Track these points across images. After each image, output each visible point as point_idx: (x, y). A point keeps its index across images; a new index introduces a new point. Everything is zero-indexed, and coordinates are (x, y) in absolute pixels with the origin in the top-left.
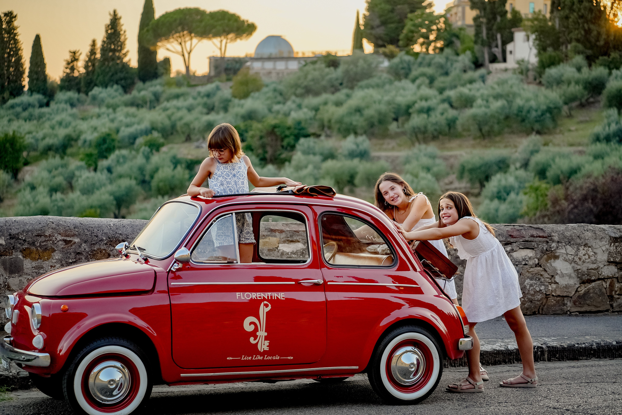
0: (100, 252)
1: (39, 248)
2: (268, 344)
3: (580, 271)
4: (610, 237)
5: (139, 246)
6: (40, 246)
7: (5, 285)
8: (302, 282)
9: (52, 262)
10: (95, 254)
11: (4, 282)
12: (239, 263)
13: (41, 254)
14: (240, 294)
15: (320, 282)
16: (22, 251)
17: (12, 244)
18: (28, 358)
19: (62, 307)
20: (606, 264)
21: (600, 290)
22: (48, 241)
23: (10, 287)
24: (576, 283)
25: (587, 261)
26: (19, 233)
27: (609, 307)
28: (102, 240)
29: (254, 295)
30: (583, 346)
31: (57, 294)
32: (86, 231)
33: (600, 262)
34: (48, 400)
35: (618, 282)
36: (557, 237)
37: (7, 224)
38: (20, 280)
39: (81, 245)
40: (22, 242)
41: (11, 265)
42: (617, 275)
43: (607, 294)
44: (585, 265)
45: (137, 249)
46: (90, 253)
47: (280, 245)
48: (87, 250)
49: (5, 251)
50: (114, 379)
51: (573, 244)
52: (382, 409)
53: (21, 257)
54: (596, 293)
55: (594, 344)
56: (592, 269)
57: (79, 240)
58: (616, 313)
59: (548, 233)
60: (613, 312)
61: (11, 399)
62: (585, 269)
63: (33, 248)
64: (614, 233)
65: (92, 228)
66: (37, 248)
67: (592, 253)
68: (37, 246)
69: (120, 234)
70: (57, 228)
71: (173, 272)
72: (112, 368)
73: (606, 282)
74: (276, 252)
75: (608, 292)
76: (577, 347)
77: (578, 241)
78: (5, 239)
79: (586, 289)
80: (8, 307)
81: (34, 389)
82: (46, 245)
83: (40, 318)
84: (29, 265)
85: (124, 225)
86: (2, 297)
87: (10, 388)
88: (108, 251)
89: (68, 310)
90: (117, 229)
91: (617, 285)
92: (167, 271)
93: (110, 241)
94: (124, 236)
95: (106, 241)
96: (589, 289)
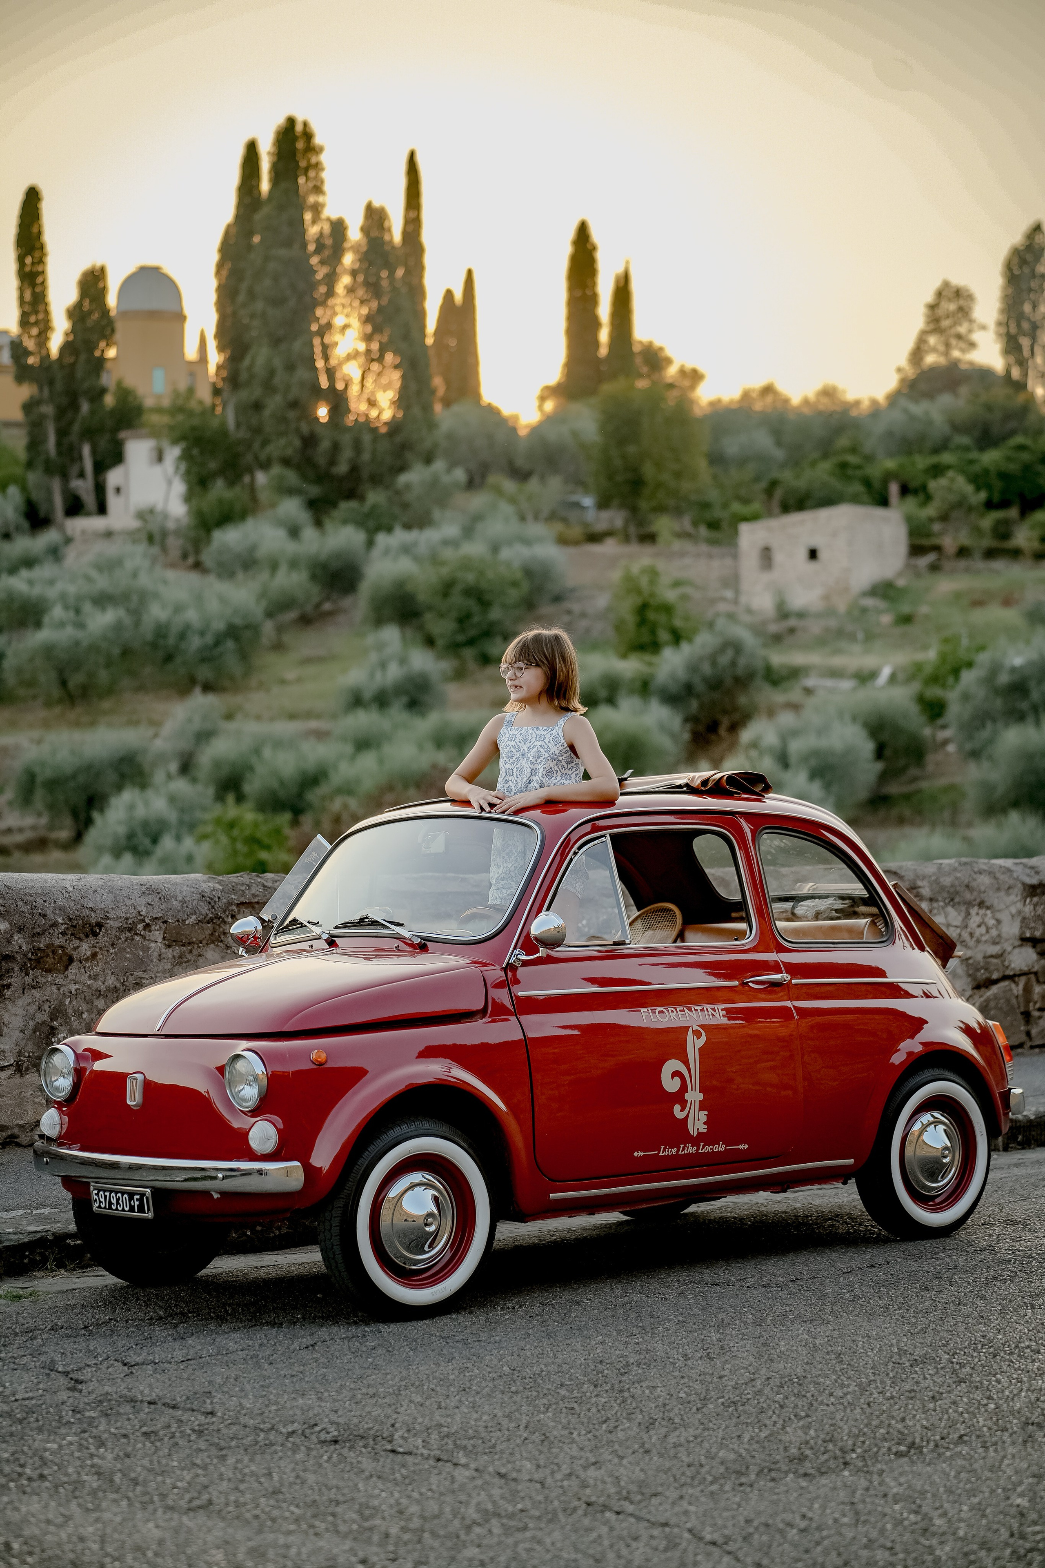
0: (54, 952)
2: (705, 1119)
3: (971, 961)
4: (1024, 884)
8: (753, 982)
10: (42, 957)
12: (633, 945)
14: (649, 1012)
20: (1019, 943)
21: (1008, 1001)
24: (965, 987)
25: (984, 939)
27: (1023, 1038)
28: (55, 925)
29: (672, 1011)
32: (20, 904)
33: (1007, 940)
35: (1038, 981)
36: (928, 890)
39: (12, 937)
42: (1035, 969)
43: (1019, 1008)
44: (981, 947)
45: (384, 923)
46: (30, 955)
48: (24, 948)
51: (959, 903)
54: (1001, 1009)
56: (992, 956)
57: (8, 926)
58: (1037, 1050)
59: (909, 880)
60: (1032, 1047)
62: (979, 957)
64: (1028, 875)
65: (31, 895)
67: (991, 922)
69: (92, 909)
73: (1017, 984)
75: (1022, 1005)
77: (968, 896)
79: (982, 999)
83: (265, 1082)
85: (94, 888)
91: (1037, 989)
92: (504, 966)
93: (72, 926)
94: (98, 912)
95: (63, 927)
96: (988, 1001)
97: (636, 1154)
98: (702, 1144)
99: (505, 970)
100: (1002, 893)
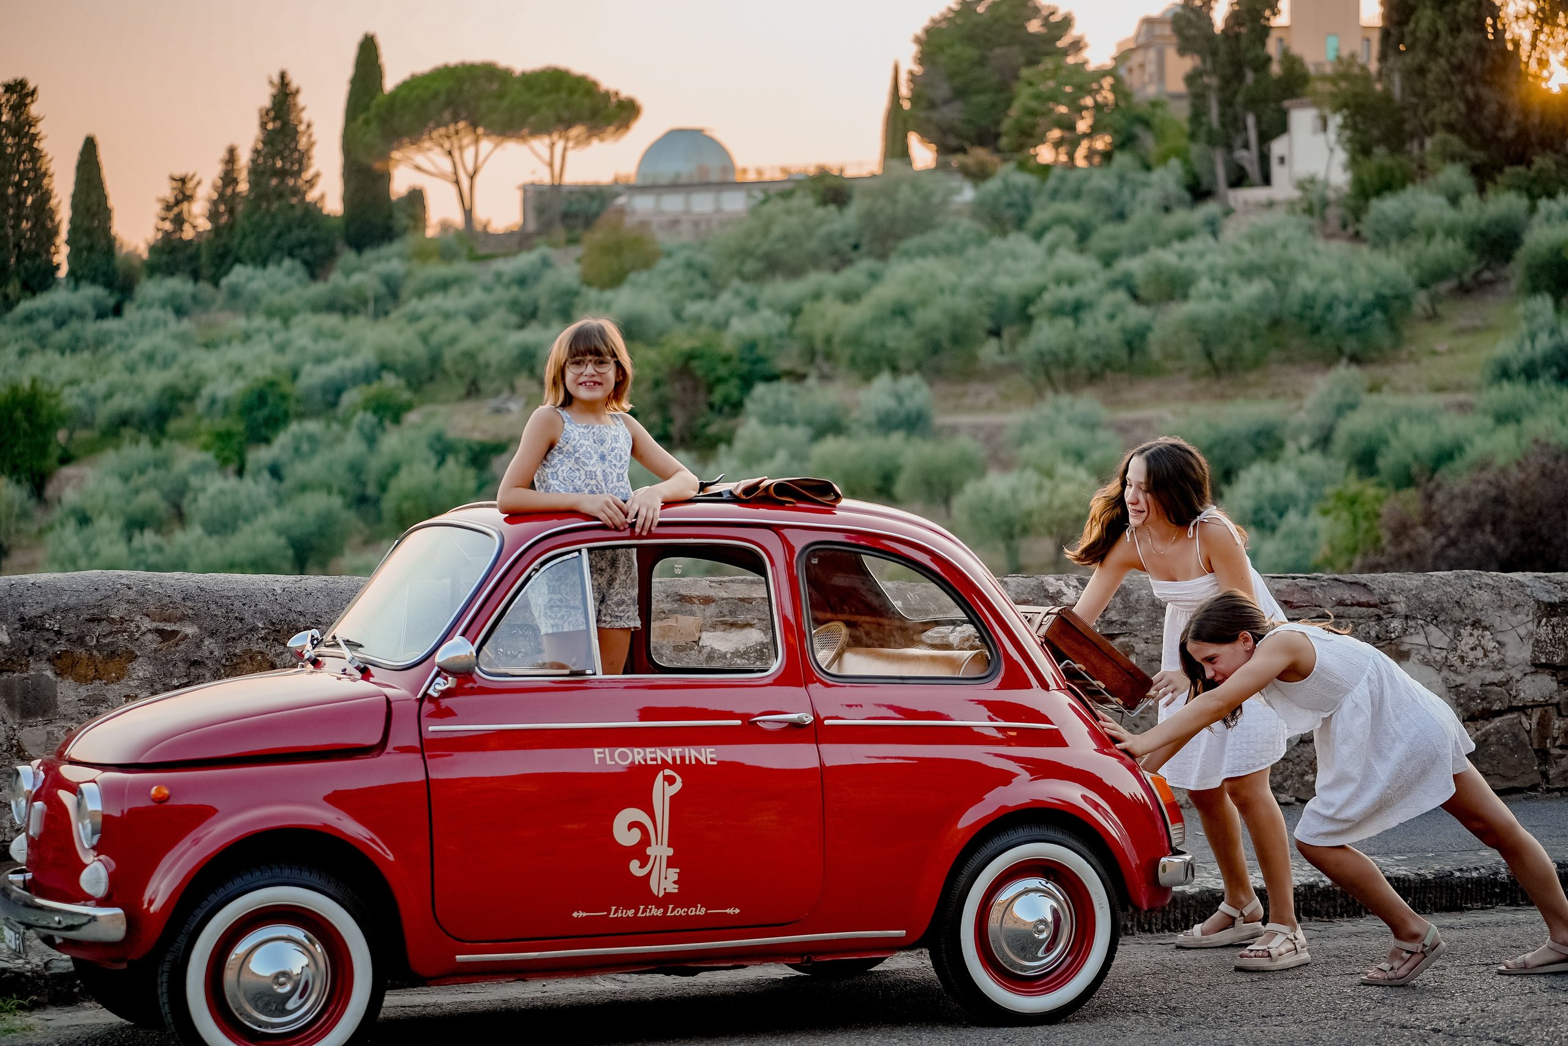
0: (251, 658)
1: (95, 652)
2: (676, 877)
3: (1463, 689)
4: (1538, 602)
5: (347, 638)
6: (99, 646)
7: (12, 746)
8: (759, 721)
9: (130, 686)
10: (238, 664)
11: (7, 737)
12: (600, 675)
13: (100, 667)
14: (604, 753)
15: (805, 719)
16: (54, 660)
17: (27, 643)
18: (70, 922)
19: (153, 791)
20: (1528, 670)
21: (1515, 736)
22: (117, 632)
23: (24, 751)
25: (1480, 663)
26: (45, 613)
27: (1537, 779)
28: (254, 629)
29: (639, 753)
30: (1475, 874)
31: (142, 760)
32: (213, 606)
33: (1514, 666)
34: (123, 1029)
35: (1560, 715)
36: (1403, 605)
37: (13, 592)
38: (48, 733)
39: (201, 641)
40: (51, 635)
41: (26, 693)
42: (1557, 699)
43: (1531, 745)
44: (1476, 673)
45: (342, 644)
46: (224, 661)
47: (704, 635)
48: (216, 653)
49: (9, 659)
50: (288, 970)
51: (1445, 622)
52: (968, 1038)
53: (49, 673)
54: (1505, 745)
55: (1503, 870)
56: (1494, 684)
57: (197, 630)
58: (1557, 794)
59: (1380, 594)
60: (1549, 791)
61: (30, 1028)
62: (1475, 684)
63: (80, 651)
64: (1548, 592)
65: (228, 598)
66: (89, 650)
67: (1491, 645)
68: (91, 647)
69: (301, 613)
70: (139, 600)
71: (432, 699)
72: (282, 943)
73: (1529, 717)
74: (693, 652)
75: (1535, 741)
76: (1459, 877)
77: (1458, 614)
78: (10, 631)
79: (1480, 731)
80: (19, 796)
81: (86, 1004)
82: (112, 643)
83: (99, 819)
84: (71, 693)
85: (309, 590)
86: (4, 776)
87: (26, 1003)
88: (270, 657)
89: (168, 798)
90: (291, 600)
91: (1557, 724)
92: (419, 696)
93: (274, 631)
94: (308, 616)
95: (263, 632)
96: (1487, 735)
97: (575, 915)
98: (671, 906)
99: (421, 701)
100: (1506, 612)
